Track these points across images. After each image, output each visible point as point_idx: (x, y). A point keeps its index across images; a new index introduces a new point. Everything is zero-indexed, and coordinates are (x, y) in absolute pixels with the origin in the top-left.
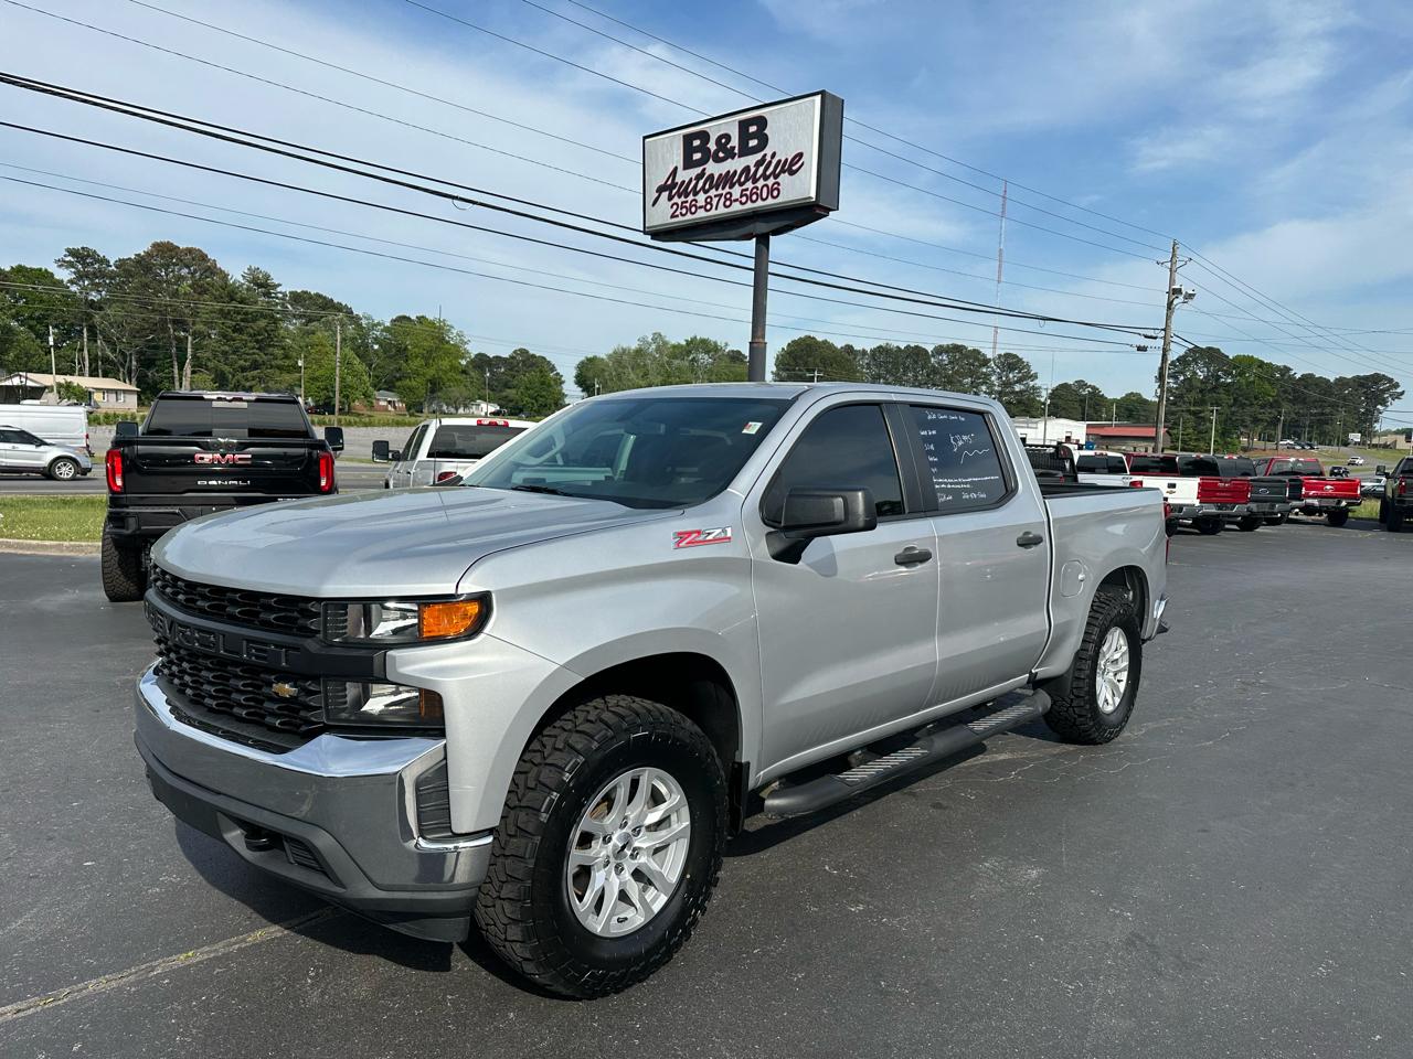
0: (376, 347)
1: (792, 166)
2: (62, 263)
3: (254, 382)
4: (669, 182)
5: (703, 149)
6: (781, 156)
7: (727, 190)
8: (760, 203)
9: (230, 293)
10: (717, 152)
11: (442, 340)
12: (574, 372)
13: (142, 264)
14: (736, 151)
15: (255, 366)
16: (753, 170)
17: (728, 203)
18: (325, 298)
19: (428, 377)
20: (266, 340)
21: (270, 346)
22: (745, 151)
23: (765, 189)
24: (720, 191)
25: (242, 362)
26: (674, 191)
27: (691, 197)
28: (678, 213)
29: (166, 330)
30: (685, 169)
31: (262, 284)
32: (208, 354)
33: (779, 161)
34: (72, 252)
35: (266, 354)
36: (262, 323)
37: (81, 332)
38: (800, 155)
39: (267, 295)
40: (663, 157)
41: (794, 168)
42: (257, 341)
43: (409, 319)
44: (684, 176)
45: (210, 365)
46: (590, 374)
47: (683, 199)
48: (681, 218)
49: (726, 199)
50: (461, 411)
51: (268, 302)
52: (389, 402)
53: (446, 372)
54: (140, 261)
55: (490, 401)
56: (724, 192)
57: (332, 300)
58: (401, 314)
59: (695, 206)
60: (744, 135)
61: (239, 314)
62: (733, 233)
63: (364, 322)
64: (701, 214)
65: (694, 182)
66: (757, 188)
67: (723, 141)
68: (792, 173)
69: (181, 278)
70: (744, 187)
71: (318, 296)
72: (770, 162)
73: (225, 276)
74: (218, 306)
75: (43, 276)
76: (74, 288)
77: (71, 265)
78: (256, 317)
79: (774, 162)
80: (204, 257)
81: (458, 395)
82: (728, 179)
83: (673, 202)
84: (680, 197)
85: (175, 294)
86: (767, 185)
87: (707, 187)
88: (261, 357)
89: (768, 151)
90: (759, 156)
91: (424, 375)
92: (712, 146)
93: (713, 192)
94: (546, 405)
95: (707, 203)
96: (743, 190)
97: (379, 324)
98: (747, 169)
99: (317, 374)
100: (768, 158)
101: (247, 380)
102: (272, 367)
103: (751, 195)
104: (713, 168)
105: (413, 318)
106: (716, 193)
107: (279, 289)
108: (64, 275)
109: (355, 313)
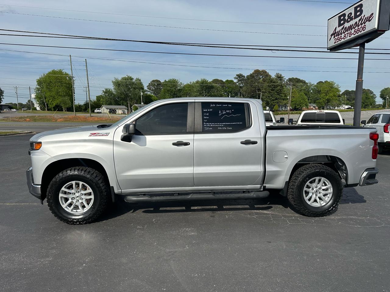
0: (312, 91)
1: (369, 19)
2: (235, 78)
3: (276, 103)
4: (334, 32)
5: (344, 19)
6: (366, 16)
7: (350, 31)
8: (360, 33)
9: (272, 81)
10: (348, 19)
11: (332, 87)
12: (380, 94)
13: (251, 76)
14: (353, 18)
15: (276, 99)
16: (358, 22)
17: (350, 35)
18: (298, 79)
19: (326, 98)
20: (279, 92)
21: (281, 93)
22: (356, 17)
23: (361, 28)
24: (348, 32)
25: (273, 98)
26: (335, 35)
27: (340, 36)
28: (336, 41)
29: (256, 92)
30: (338, 27)
31: (280, 77)
32: (265, 97)
33: (366, 18)
34: (237, 75)
35: (279, 96)
36: (279, 88)
37: (238, 94)
38: (372, 14)
39: (281, 80)
40: (333, 24)
41: (370, 19)
42: (277, 93)
43: (322, 82)
44: (338, 29)
45: (265, 100)
46: (385, 94)
47: (338, 37)
48: (337, 43)
49: (350, 34)
50: (336, 108)
51: (281, 82)
52: (314, 107)
53: (332, 97)
54: (251, 75)
55: (347, 104)
56: (349, 32)
57: (300, 79)
58: (321, 81)
59: (341, 38)
60: (356, 11)
61: (273, 86)
62: (352, 45)
63: (309, 84)
64: (343, 40)
65: (341, 31)
66: (359, 28)
67: (350, 15)
68: (369, 21)
69: (260, 78)
70: (355, 29)
71: (296, 78)
72: (363, 19)
73: (270, 76)
74: (268, 84)
75: (232, 81)
76: (237, 84)
77: (237, 78)
78: (277, 86)
79: (364, 18)
80: (266, 72)
81: (335, 103)
82: (350, 28)
83: (335, 38)
84: (337, 36)
85: (259, 83)
86: (362, 27)
87: (344, 31)
88: (278, 97)
89: (363, 15)
90: (360, 18)
91: (325, 98)
92: (346, 18)
93: (346, 33)
94: (367, 105)
95: (344, 37)
96: (355, 30)
97: (313, 85)
98: (356, 22)
99: (293, 100)
100: (363, 18)
101: (274, 103)
102: (281, 99)
103: (357, 31)
104: (347, 25)
105: (324, 82)
106: (347, 33)
107: (284, 78)
108: (235, 81)
109: (306, 82)
